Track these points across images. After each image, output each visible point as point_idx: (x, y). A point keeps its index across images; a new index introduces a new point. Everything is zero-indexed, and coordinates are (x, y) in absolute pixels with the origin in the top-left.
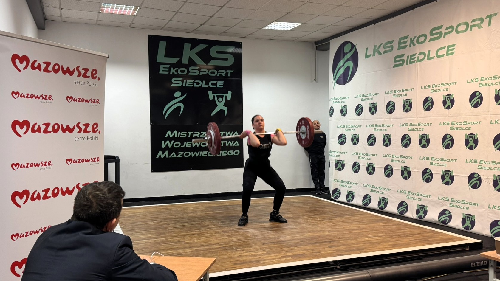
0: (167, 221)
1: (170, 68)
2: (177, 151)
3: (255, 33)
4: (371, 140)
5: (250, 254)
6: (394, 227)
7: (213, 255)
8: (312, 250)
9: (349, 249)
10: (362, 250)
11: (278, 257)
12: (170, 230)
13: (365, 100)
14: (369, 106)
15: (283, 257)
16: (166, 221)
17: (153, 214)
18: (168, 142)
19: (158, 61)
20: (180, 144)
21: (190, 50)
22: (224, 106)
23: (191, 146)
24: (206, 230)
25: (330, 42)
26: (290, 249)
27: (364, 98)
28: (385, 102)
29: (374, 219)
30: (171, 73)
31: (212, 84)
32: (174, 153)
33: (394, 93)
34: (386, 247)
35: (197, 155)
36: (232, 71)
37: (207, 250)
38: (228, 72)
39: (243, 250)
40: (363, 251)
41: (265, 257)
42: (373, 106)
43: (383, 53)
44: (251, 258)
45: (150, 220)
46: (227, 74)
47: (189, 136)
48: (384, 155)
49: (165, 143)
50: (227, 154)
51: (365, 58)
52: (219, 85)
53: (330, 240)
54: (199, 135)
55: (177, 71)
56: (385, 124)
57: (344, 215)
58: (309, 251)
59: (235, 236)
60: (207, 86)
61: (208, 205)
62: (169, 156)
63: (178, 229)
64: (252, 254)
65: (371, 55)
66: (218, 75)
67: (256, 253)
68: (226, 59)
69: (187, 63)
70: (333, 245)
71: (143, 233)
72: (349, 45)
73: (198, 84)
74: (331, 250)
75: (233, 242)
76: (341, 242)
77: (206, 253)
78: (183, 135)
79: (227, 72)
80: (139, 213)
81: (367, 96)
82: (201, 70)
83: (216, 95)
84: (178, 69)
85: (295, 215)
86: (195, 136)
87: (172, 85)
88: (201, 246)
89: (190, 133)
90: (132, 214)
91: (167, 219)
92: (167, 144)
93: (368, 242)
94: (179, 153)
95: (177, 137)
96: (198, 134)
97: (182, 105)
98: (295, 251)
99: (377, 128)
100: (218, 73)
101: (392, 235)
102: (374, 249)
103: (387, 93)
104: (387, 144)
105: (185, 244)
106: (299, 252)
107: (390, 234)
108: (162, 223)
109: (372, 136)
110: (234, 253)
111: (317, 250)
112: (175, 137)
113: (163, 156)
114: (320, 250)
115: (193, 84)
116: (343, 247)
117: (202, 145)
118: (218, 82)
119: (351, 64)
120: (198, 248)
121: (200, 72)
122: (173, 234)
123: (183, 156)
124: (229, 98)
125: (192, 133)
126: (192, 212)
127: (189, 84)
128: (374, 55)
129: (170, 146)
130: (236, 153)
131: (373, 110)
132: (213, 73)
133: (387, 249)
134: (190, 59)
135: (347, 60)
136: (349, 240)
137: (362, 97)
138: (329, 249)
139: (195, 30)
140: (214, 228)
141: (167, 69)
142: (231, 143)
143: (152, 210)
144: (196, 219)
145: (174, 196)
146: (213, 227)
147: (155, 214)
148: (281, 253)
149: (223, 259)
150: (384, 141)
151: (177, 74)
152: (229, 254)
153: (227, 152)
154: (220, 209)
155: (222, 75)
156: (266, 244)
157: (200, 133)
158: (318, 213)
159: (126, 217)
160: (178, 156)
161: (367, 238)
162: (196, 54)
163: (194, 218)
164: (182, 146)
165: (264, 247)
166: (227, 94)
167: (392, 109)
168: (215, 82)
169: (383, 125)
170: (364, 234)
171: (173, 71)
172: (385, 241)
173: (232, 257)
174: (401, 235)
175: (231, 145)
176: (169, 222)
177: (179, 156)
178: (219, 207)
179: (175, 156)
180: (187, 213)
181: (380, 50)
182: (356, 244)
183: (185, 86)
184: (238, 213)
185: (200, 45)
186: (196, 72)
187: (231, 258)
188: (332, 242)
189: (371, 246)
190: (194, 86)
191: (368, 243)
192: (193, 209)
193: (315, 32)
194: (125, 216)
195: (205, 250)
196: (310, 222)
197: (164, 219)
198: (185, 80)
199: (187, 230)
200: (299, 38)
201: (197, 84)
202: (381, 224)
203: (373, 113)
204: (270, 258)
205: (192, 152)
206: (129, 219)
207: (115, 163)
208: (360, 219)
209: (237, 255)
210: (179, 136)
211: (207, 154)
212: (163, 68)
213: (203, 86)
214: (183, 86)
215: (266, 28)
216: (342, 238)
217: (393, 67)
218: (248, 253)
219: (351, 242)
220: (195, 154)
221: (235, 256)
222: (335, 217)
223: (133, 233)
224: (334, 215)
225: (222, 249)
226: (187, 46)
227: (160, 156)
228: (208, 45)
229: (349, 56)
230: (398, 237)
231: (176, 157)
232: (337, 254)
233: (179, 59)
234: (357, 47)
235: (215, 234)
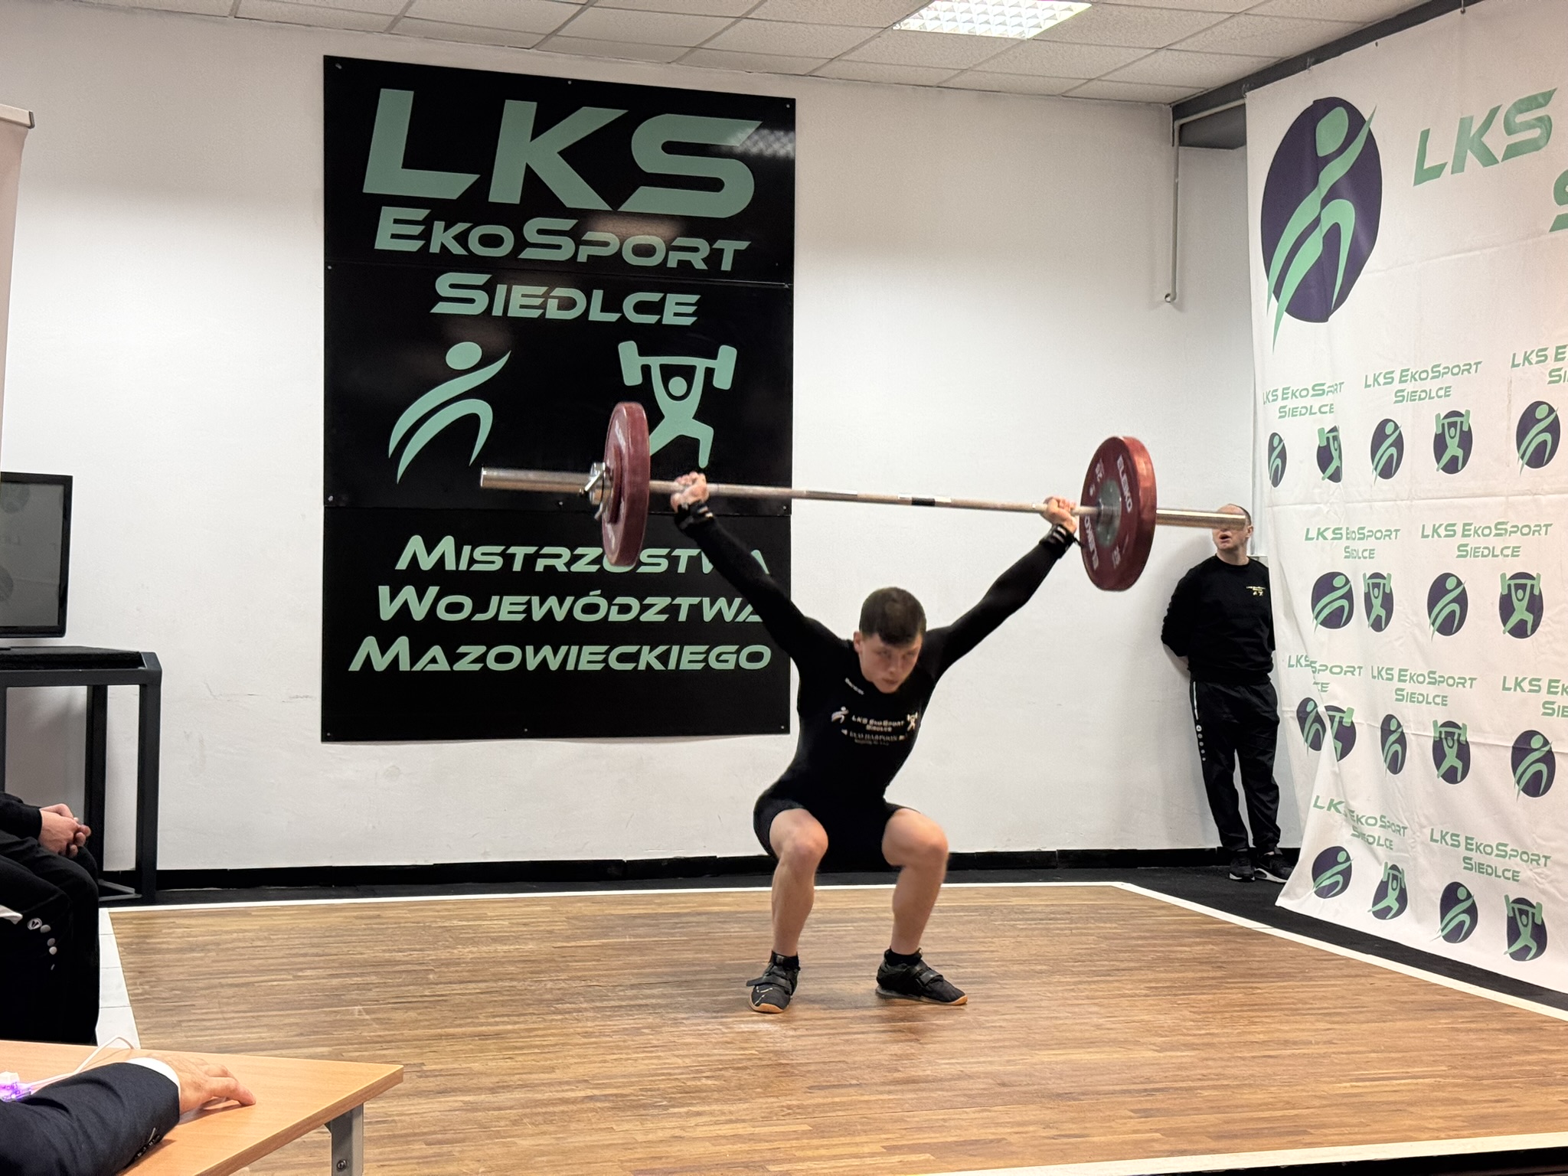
0: (362, 975)
1: (428, 223)
2: (452, 637)
3: (856, 53)
4: (1447, 606)
5: (726, 1130)
6: (1506, 1040)
7: (544, 1128)
8: (1047, 1126)
9: (1236, 1128)
10: (1305, 1133)
11: (866, 1150)
12: (368, 1012)
13: (1413, 396)
14: (1433, 430)
15: (891, 1150)
16: (356, 975)
17: (305, 941)
18: (408, 593)
19: (371, 186)
20: (467, 602)
21: (534, 136)
22: (695, 417)
23: (524, 615)
24: (545, 1020)
25: (1247, 101)
26: (941, 1115)
27: (1409, 387)
28: (1509, 410)
29: (1413, 997)
30: (431, 251)
31: (640, 307)
32: (436, 651)
33: (1557, 359)
34: (1431, 1126)
35: (554, 664)
36: (743, 245)
37: (523, 1107)
38: (722, 250)
39: (699, 1114)
40: (1307, 1139)
41: (799, 1148)
42: (1453, 429)
43: (1503, 160)
44: (726, 1148)
45: (283, 964)
46: (715, 257)
47: (517, 566)
48: (1510, 684)
49: (393, 597)
50: (706, 660)
51: (1419, 180)
52: (676, 314)
53: (1151, 1086)
54: (568, 564)
55: (462, 239)
56: (1513, 520)
57: (1262, 975)
58: (1031, 1128)
59: (676, 1053)
60: (613, 317)
61: (588, 910)
62: (412, 664)
63: (408, 1009)
64: (741, 1132)
65: (1443, 166)
66: (672, 263)
67: (757, 1130)
68: (714, 185)
69: (517, 201)
70: (1163, 1106)
71: (231, 1021)
72: (1340, 116)
73: (568, 304)
74: (1147, 1127)
75: (663, 1074)
76: (1206, 1093)
77: (513, 1118)
78: (487, 558)
79: (716, 246)
80: (235, 935)
81: (1424, 375)
82: (585, 238)
83: (655, 362)
84: (467, 232)
85: (1015, 968)
86: (546, 567)
87: (435, 310)
88: (493, 1090)
89: (520, 552)
90: (200, 938)
91: (365, 964)
92: (406, 604)
93: (1345, 1100)
94: (462, 649)
95: (454, 568)
96: (558, 556)
97: (484, 411)
98: (957, 1128)
99: (1473, 542)
100: (670, 253)
101: (1481, 1072)
102: (1365, 1133)
103: (1519, 360)
104: (1522, 623)
105: (420, 1077)
106: (974, 1134)
107: (1470, 1067)
108: (335, 982)
109: (1450, 584)
110: (650, 1125)
111: (1074, 1126)
112: (448, 567)
113: (380, 664)
114: (1087, 1125)
115: (543, 306)
116: (1212, 1118)
117: (578, 615)
118: (672, 299)
119: (1344, 214)
120: (483, 1097)
121: (581, 247)
122: (375, 1031)
123: (485, 667)
124: (723, 380)
125: (532, 550)
126: (495, 940)
127: (522, 307)
128: (1459, 166)
129: (419, 612)
130: (755, 657)
131: (1453, 449)
132: (647, 251)
133: (1436, 1134)
134: (532, 180)
135: (1332, 194)
136: (1250, 1085)
137: (1401, 382)
138: (1133, 1124)
139: (555, 33)
140: (586, 1010)
141: (417, 230)
142: (730, 605)
143: (303, 923)
144: (511, 969)
145: (432, 864)
146: (584, 1005)
147: (316, 940)
148: (888, 1132)
149: (587, 1146)
150: (1506, 607)
151: (465, 253)
152: (626, 1126)
153: (708, 652)
154: (641, 931)
155: (689, 263)
156: (822, 1093)
157: (572, 550)
158: (1132, 964)
159: (169, 951)
160: (458, 667)
161: (1348, 1084)
162: (561, 153)
163: (502, 963)
164: (479, 617)
165: (812, 1102)
166: (713, 356)
167: (1545, 442)
168: (655, 297)
169: (1500, 530)
170: (1337, 1064)
171: (443, 237)
172: (1437, 1101)
173: (637, 1143)
174: (1528, 1074)
175: (728, 616)
176: (374, 979)
177: (462, 666)
178: (639, 921)
179: (443, 665)
180: (474, 942)
181: (1488, 140)
182: (1280, 1105)
183: (500, 314)
184: (726, 948)
185: (585, 111)
186: (558, 247)
187: (626, 1146)
188: (1160, 1096)
189: (1354, 1120)
190: (547, 316)
191: (1341, 1104)
192: (506, 923)
193: (1167, 48)
194: (165, 946)
195: (511, 1108)
196: (1080, 1002)
197: (350, 965)
198: (505, 287)
199: (451, 1014)
200: (1090, 80)
201: (560, 308)
202: (1443, 1021)
203: (1452, 467)
204: (823, 1152)
205: (530, 649)
206: (178, 961)
207: (138, 687)
208: (1343, 997)
209: (660, 1134)
210: (463, 566)
211: (605, 660)
212: (396, 221)
213: (591, 318)
214: (494, 314)
215: (912, 24)
216: (1220, 1077)
217: (1552, 230)
218: (717, 1127)
219: (1260, 1096)
220: (545, 660)
221: (651, 1137)
222: (1213, 982)
223: (180, 1021)
224: (1211, 974)
225: (599, 1105)
226: (518, 115)
227: (368, 660)
228: (620, 112)
229: (1334, 173)
230: (1510, 1083)
231: (449, 669)
232: (1166, 1147)
233: (476, 177)
234: (1378, 128)
235: (585, 1037)
